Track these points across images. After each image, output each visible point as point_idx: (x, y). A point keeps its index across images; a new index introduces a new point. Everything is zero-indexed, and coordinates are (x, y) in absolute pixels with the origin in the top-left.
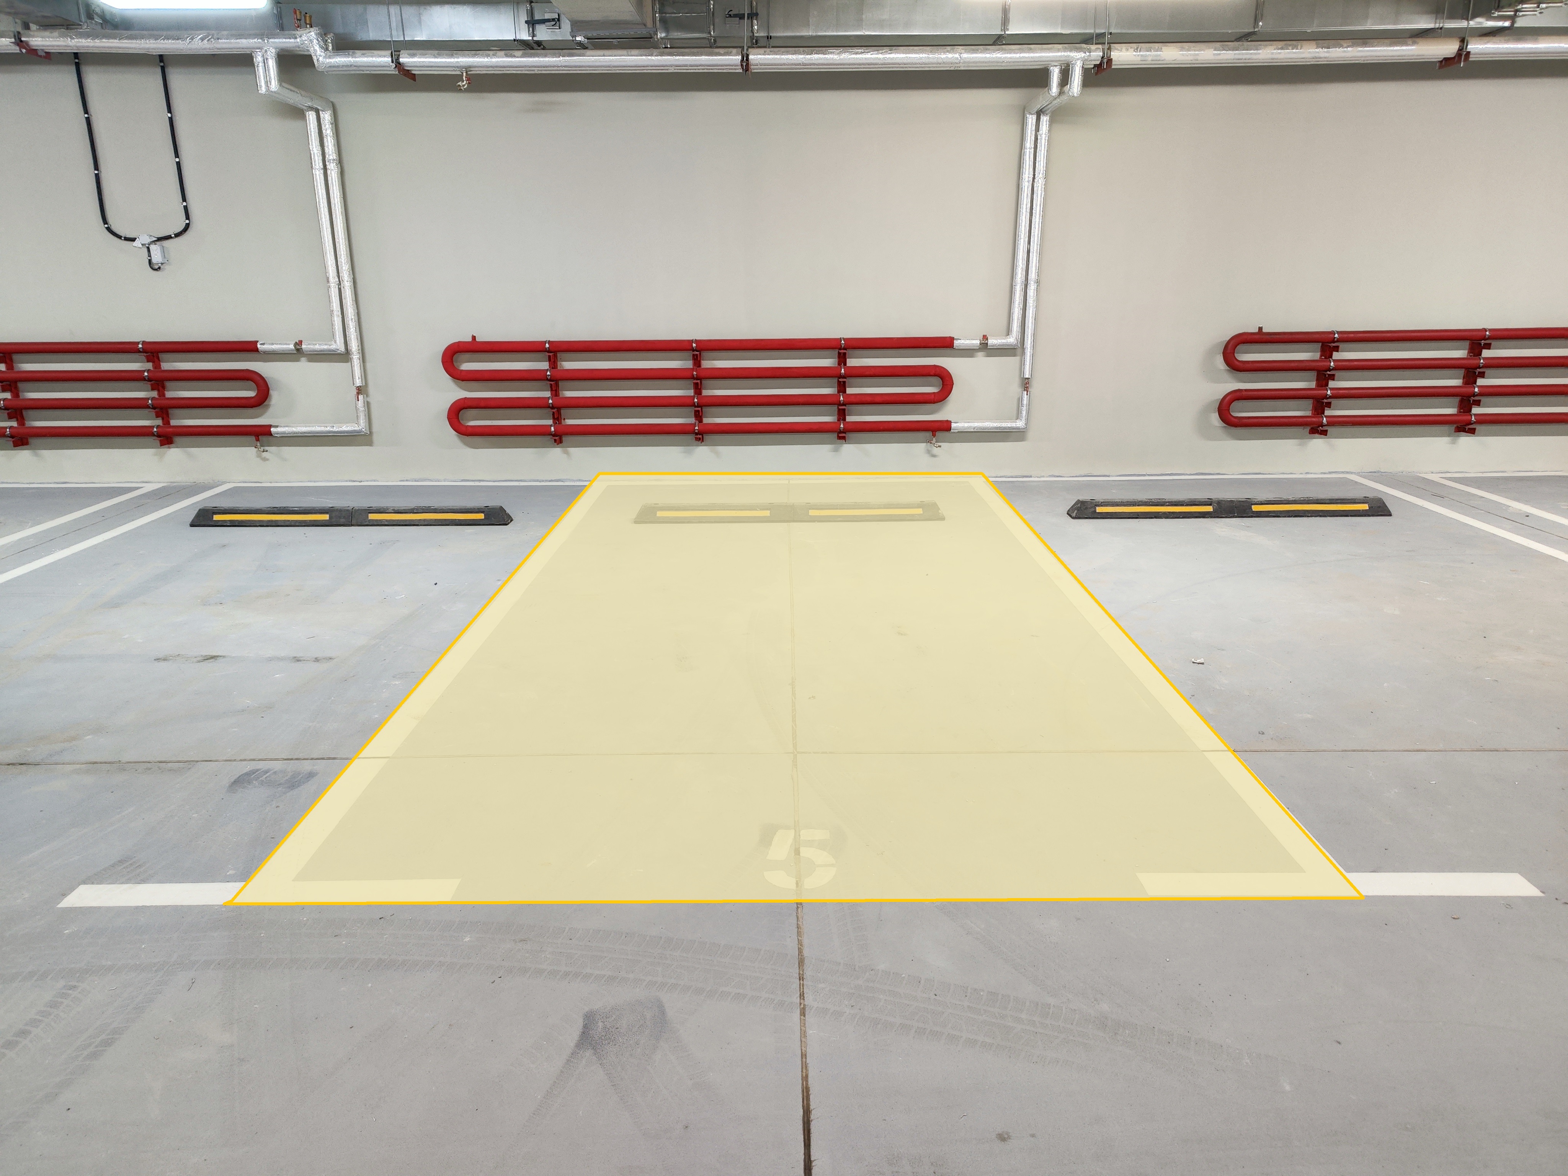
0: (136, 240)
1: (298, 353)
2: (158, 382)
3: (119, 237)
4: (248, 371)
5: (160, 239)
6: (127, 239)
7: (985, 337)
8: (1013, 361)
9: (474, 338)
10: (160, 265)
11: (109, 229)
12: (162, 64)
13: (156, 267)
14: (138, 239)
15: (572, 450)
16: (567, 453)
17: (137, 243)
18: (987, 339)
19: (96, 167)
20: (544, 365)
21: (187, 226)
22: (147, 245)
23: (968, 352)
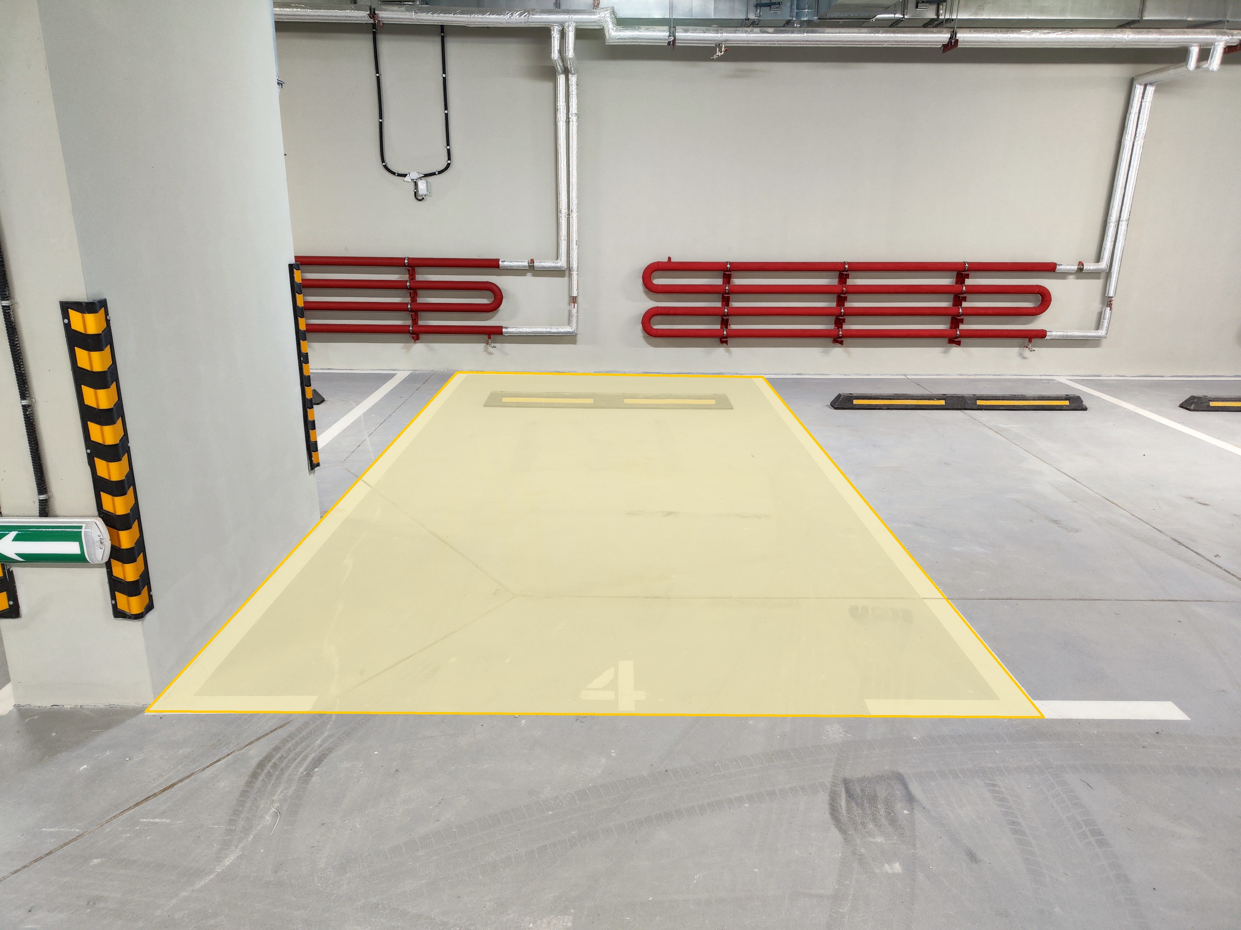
0: (407, 176)
1: (531, 269)
2: (414, 289)
3: (394, 173)
4: (487, 282)
5: (426, 175)
6: (399, 175)
7: (1081, 263)
8: (1098, 284)
9: (669, 259)
10: (424, 196)
11: (386, 167)
12: (442, 34)
13: (420, 198)
14: (408, 175)
15: (733, 350)
16: (729, 352)
17: (407, 179)
18: (1083, 265)
19: (381, 117)
20: (719, 282)
21: (449, 165)
22: (415, 180)
23: (1064, 275)
